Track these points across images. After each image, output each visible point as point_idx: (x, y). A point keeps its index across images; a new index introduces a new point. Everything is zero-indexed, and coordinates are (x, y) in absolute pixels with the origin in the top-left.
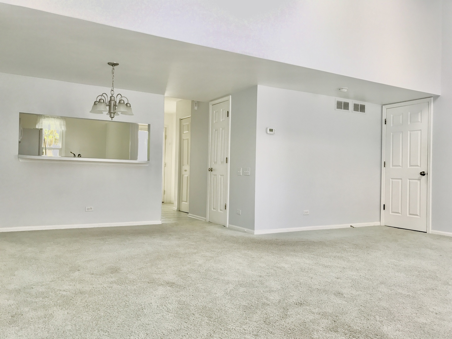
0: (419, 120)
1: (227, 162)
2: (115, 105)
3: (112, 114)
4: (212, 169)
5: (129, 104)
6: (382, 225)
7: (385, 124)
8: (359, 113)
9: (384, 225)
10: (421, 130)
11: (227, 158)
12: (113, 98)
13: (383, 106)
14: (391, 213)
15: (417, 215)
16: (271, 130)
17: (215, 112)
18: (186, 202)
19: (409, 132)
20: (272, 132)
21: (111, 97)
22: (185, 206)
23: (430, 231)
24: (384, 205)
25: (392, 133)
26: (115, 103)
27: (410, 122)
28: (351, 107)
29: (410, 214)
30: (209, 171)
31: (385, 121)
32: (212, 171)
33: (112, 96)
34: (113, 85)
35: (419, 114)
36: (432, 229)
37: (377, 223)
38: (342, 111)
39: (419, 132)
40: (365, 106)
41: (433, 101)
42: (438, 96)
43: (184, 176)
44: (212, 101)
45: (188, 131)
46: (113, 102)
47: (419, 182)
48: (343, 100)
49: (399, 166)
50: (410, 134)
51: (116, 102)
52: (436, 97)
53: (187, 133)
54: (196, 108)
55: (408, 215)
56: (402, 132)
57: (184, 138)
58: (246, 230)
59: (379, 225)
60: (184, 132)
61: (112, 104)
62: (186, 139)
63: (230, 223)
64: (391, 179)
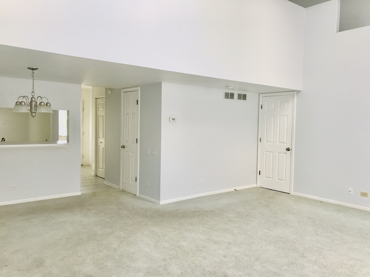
0: (286, 108)
1: (137, 143)
2: (36, 106)
3: (33, 113)
4: (124, 146)
5: (49, 104)
6: (258, 186)
7: (262, 108)
8: (242, 101)
9: (259, 186)
10: (287, 116)
11: (137, 139)
12: (34, 99)
13: (260, 94)
14: (264, 178)
15: (283, 180)
16: (173, 119)
17: (126, 98)
18: (103, 169)
19: (279, 116)
20: (174, 121)
21: (31, 98)
22: (101, 173)
23: (292, 193)
24: (260, 171)
25: (266, 116)
26: (36, 104)
27: (280, 109)
28: (236, 96)
29: (278, 179)
30: (122, 148)
31: (262, 107)
32: (124, 148)
33: (33, 97)
34: (33, 87)
35: (287, 103)
36: (294, 191)
37: (254, 185)
38: (229, 100)
39: (286, 117)
40: (246, 95)
41: (297, 94)
42: (300, 91)
43: (100, 147)
44: (123, 89)
45: (103, 109)
46: (34, 103)
47: (285, 155)
48: (230, 91)
49: (271, 142)
50: (280, 117)
51: (36, 102)
52: (298, 92)
53: (102, 110)
54: (109, 92)
55: (277, 180)
56: (274, 116)
57: (100, 115)
58: (153, 200)
59: (256, 186)
60: (99, 110)
61: (33, 105)
62: (102, 116)
63: (140, 193)
64: (265, 152)
